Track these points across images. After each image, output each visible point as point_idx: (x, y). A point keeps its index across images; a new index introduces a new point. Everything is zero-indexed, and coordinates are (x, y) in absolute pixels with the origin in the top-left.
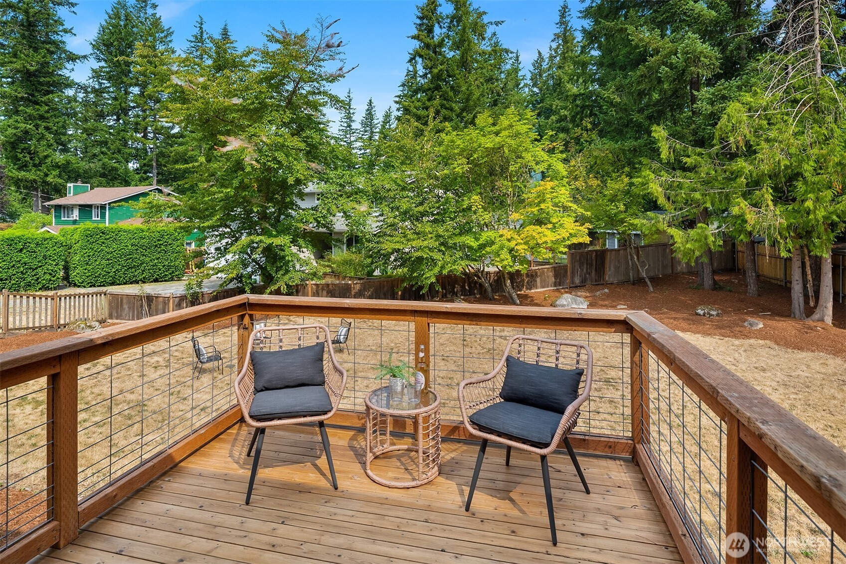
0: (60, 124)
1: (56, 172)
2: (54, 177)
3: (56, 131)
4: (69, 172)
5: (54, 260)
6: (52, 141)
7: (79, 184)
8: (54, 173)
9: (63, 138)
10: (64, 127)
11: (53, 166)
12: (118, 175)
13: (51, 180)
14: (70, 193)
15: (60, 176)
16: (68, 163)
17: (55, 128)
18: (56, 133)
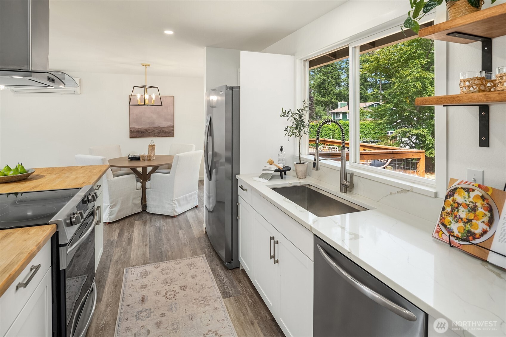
0: (337, 74)
1: (335, 97)
2: (334, 100)
3: (335, 78)
4: (341, 97)
5: (328, 136)
6: (334, 83)
7: (343, 102)
8: (334, 97)
9: (338, 81)
10: (339, 76)
11: (334, 94)
12: (362, 96)
13: (333, 101)
14: (339, 107)
15: (337, 99)
16: (340, 92)
17: (335, 76)
18: (336, 79)
